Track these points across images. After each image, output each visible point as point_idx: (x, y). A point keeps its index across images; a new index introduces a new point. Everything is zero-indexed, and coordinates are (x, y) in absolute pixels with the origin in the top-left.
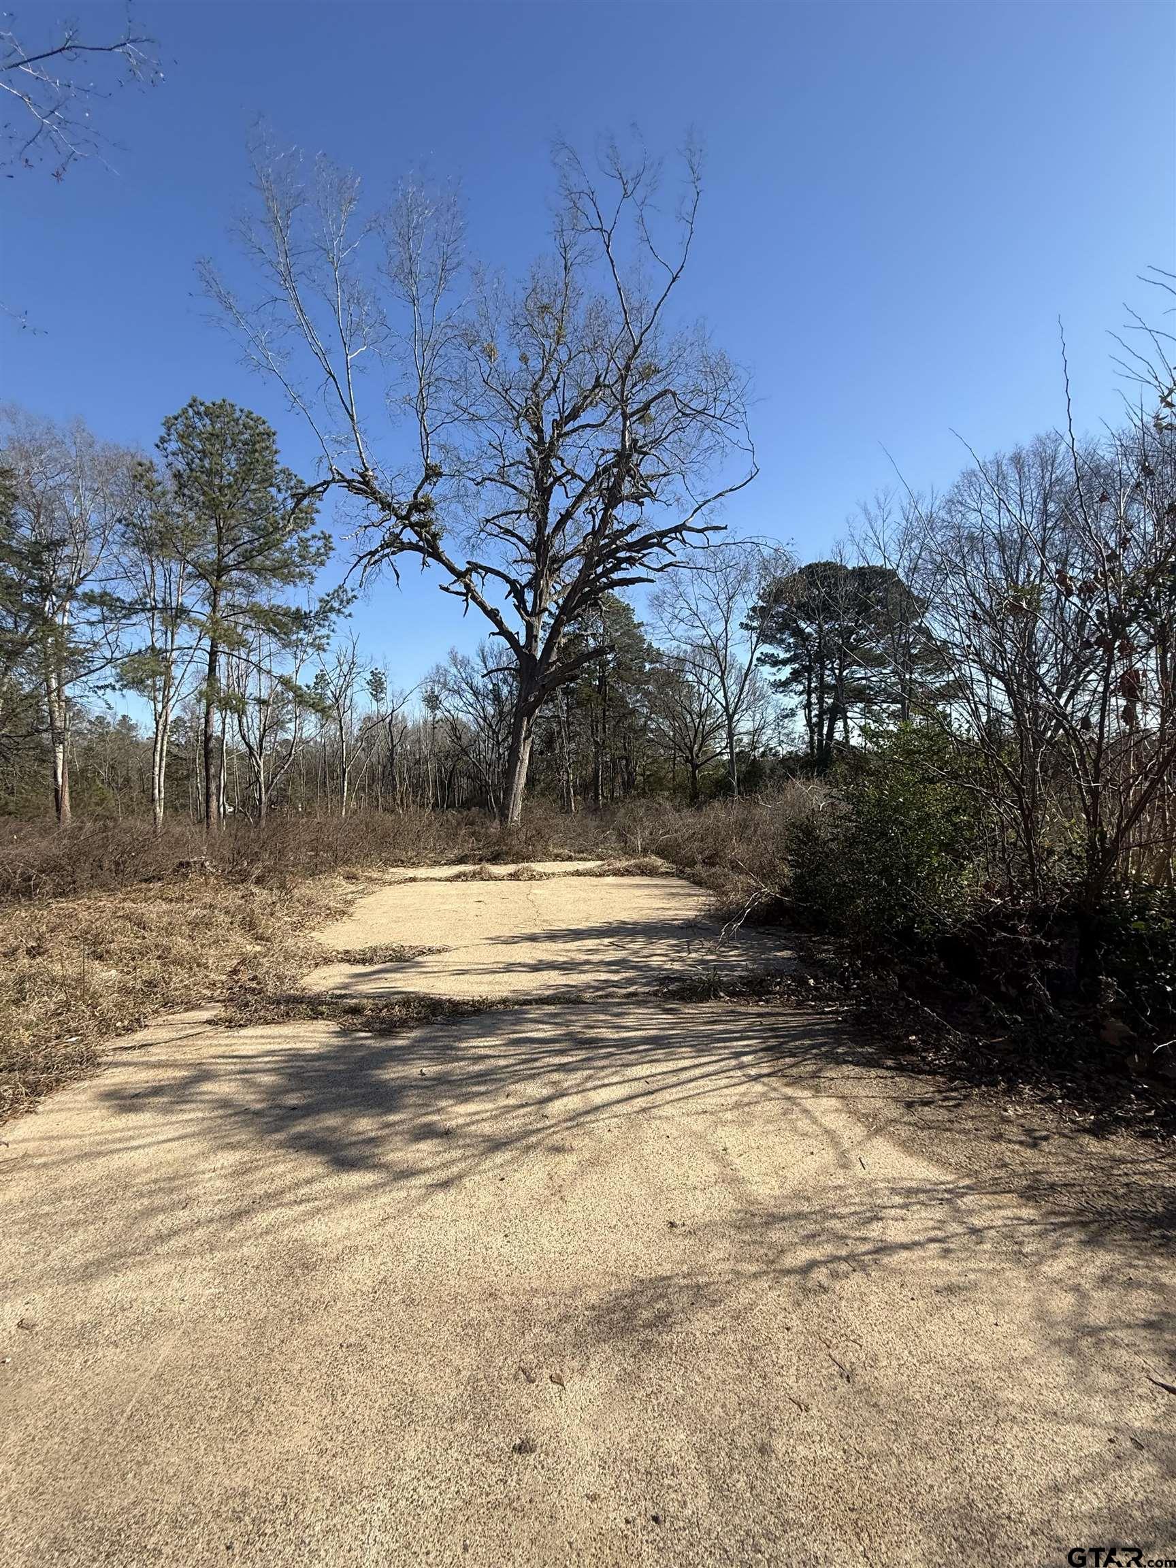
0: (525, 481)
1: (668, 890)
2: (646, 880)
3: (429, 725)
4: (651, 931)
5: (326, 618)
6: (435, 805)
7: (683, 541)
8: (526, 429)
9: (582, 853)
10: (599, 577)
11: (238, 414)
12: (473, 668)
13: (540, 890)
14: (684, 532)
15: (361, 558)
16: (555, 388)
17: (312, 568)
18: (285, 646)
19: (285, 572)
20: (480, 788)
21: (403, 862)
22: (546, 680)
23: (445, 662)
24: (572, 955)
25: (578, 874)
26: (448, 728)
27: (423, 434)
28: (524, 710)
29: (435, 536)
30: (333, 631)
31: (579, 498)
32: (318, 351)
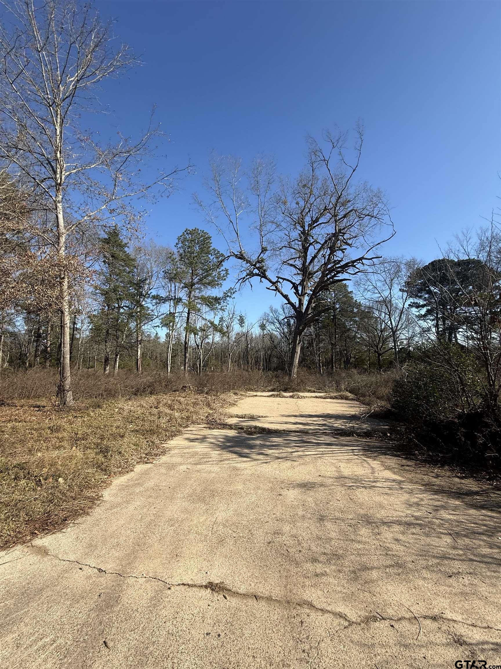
0: (298, 246)
1: (350, 405)
2: (344, 401)
3: (261, 337)
4: (337, 417)
5: (226, 299)
6: (263, 369)
7: (363, 264)
8: (299, 228)
9: (320, 389)
10: (328, 279)
11: (199, 232)
12: (279, 313)
13: (300, 402)
14: (363, 260)
15: (239, 280)
16: (309, 211)
17: (221, 281)
18: (211, 310)
19: (212, 284)
20: (282, 363)
21: (252, 390)
22: (307, 321)
23: (268, 311)
24: (308, 421)
25: (316, 397)
26: (269, 337)
27: (261, 237)
28: (298, 332)
29: (265, 271)
30: (228, 304)
31: (319, 250)
32: (227, 215)
